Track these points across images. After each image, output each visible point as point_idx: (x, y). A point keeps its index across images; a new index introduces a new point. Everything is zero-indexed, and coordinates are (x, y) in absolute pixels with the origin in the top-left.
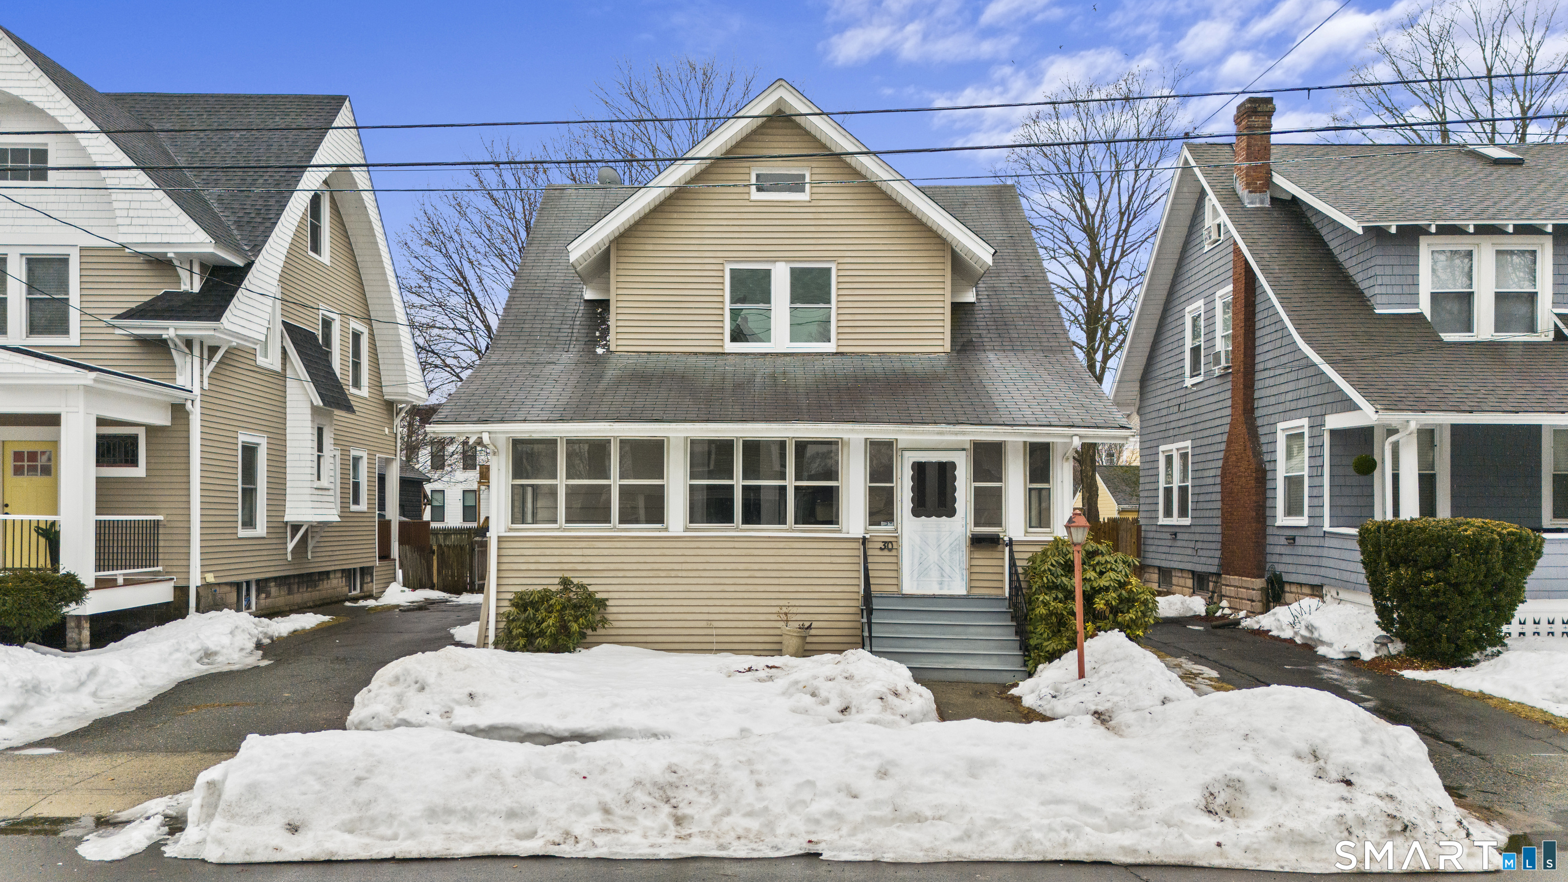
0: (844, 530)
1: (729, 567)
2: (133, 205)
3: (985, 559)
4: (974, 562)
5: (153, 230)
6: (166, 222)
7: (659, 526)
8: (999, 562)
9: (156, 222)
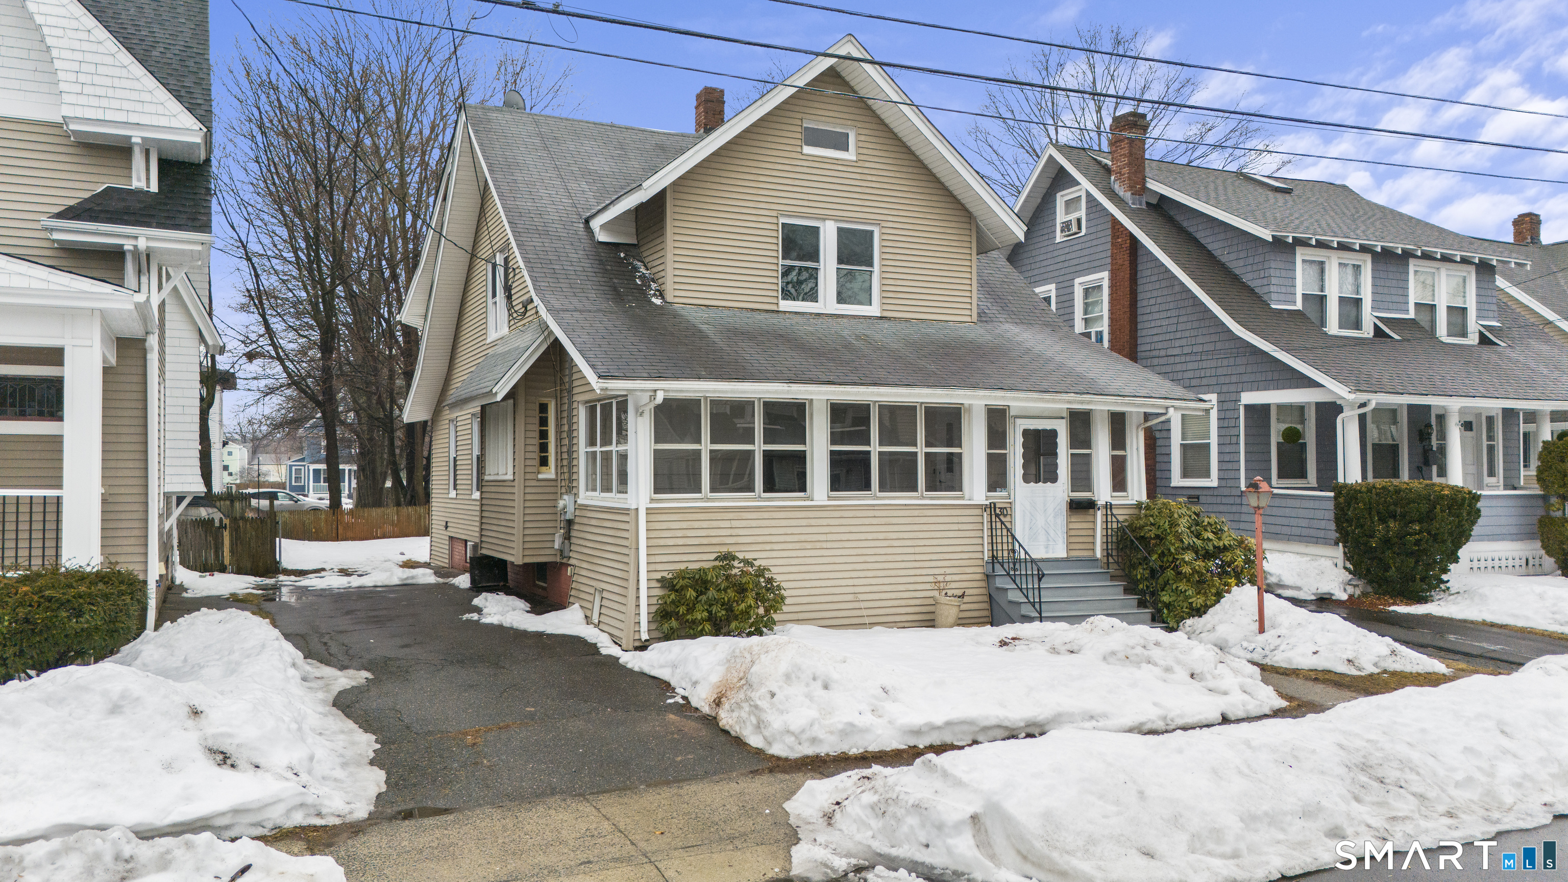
0: (967, 497)
1: (870, 536)
2: (84, 67)
3: (1080, 522)
4: (1072, 526)
5: (116, 104)
6: (135, 96)
7: (801, 494)
8: (1090, 525)
9: (119, 93)
